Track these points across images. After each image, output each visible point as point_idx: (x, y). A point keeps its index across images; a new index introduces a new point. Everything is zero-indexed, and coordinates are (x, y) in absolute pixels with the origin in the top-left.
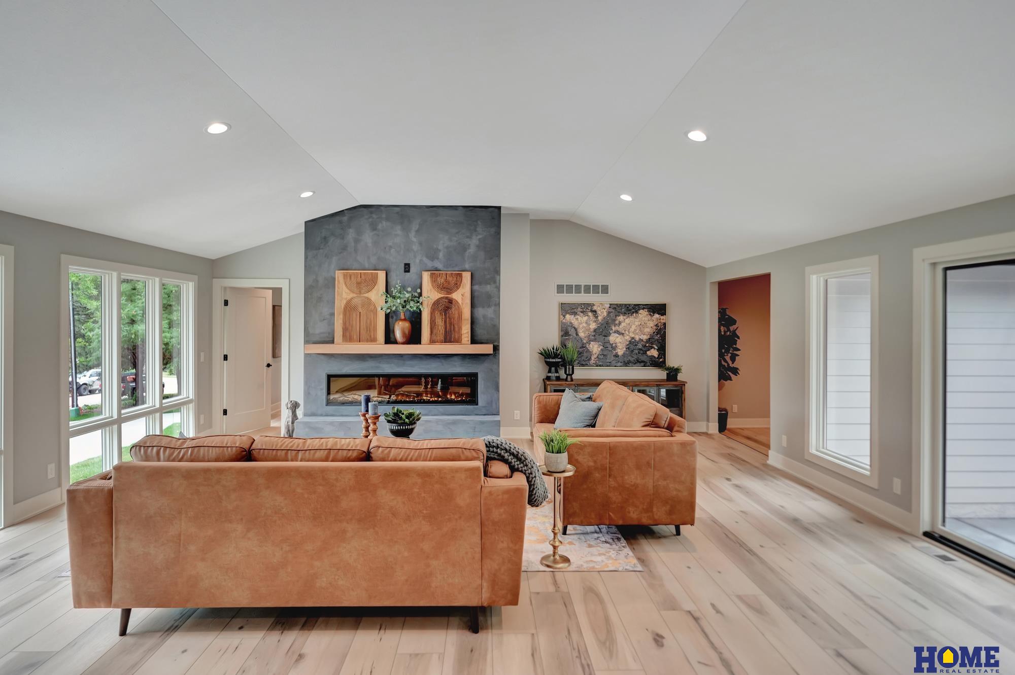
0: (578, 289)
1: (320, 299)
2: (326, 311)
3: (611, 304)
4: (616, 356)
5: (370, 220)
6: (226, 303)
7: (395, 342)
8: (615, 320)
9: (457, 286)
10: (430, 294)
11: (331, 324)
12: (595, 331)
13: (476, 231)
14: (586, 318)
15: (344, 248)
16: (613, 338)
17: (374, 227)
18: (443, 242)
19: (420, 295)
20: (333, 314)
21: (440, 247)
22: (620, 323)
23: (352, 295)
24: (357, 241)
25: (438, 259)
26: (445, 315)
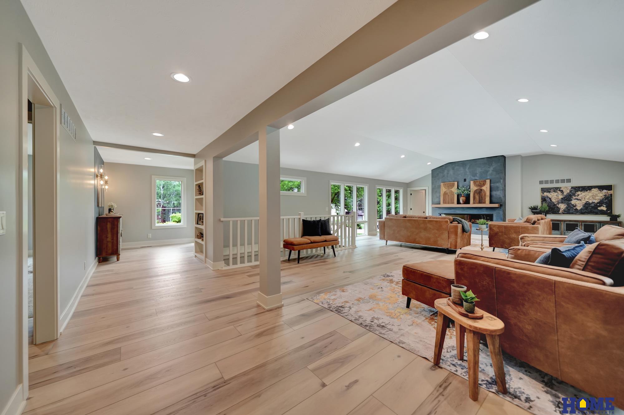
0: (552, 182)
1: (436, 192)
2: (438, 195)
3: (572, 187)
4: (576, 209)
5: (452, 167)
6: (411, 194)
7: (460, 204)
8: (575, 194)
9: (484, 185)
10: (473, 188)
11: (440, 199)
12: (562, 199)
13: (492, 165)
14: (557, 193)
15: (444, 176)
16: (573, 202)
17: (453, 169)
18: (479, 170)
19: (470, 188)
20: (440, 196)
21: (477, 172)
22: (578, 195)
23: (446, 190)
24: (448, 174)
25: (477, 176)
26: (479, 194)
